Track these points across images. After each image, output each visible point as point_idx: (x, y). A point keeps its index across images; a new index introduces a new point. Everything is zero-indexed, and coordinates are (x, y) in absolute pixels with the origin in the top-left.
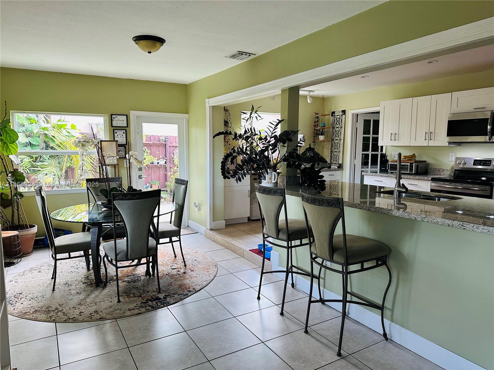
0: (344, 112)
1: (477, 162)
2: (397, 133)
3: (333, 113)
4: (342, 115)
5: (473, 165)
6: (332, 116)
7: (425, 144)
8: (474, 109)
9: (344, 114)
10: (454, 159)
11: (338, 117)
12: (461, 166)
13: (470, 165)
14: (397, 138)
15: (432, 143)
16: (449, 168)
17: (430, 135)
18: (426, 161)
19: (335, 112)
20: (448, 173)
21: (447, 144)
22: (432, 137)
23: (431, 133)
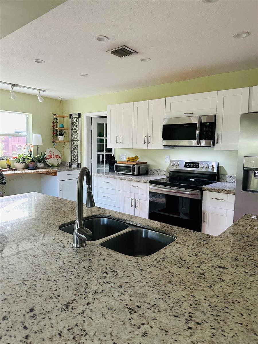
0: (79, 114)
1: (188, 164)
2: (122, 136)
3: (71, 115)
4: (78, 118)
5: (185, 167)
6: (70, 118)
7: (145, 147)
8: (184, 114)
9: (80, 117)
10: (169, 162)
11: (75, 119)
12: (175, 168)
13: (182, 167)
14: (121, 141)
15: (150, 147)
16: (165, 169)
17: (148, 139)
18: (146, 163)
19: (72, 114)
20: (165, 173)
21: (162, 148)
22: (150, 141)
23: (149, 136)
